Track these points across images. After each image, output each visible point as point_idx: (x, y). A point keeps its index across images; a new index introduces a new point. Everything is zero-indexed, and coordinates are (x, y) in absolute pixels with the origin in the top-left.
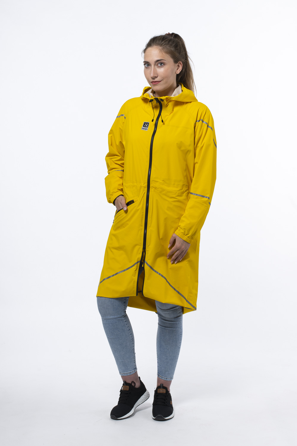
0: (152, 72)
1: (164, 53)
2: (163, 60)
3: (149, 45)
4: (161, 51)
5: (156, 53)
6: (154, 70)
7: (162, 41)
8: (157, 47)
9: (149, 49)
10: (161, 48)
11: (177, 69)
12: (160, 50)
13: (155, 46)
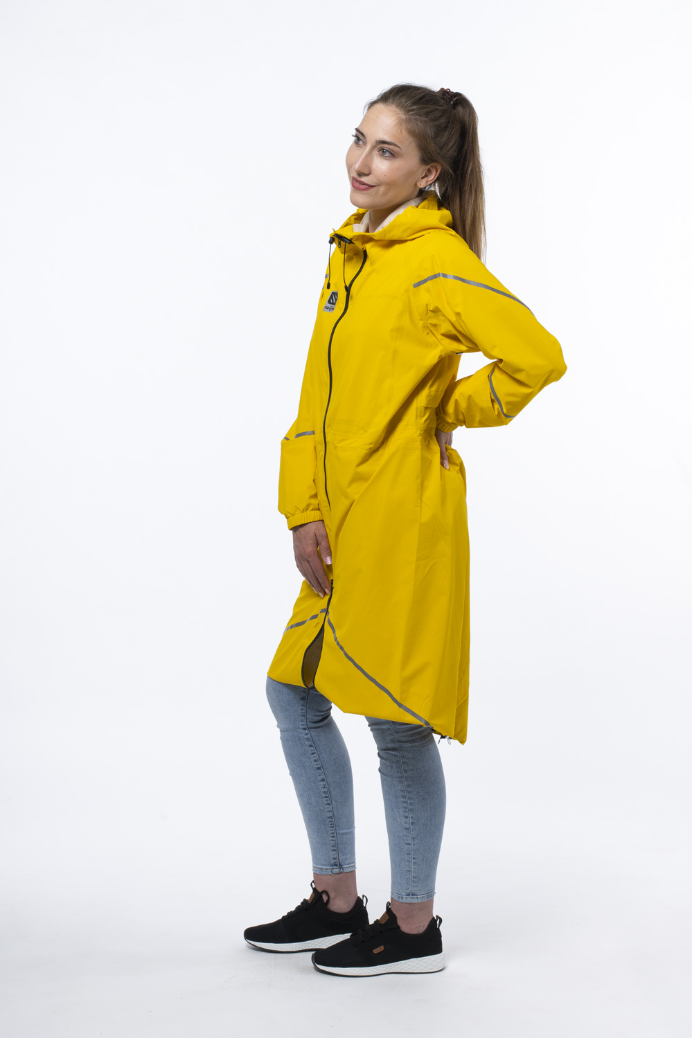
0: (361, 159)
1: (404, 132)
2: (395, 145)
3: (385, 98)
4: (401, 125)
5: (388, 123)
6: (366, 156)
7: (414, 104)
8: (398, 110)
9: (380, 106)
10: (403, 117)
11: (423, 178)
12: (400, 122)
13: (394, 106)
